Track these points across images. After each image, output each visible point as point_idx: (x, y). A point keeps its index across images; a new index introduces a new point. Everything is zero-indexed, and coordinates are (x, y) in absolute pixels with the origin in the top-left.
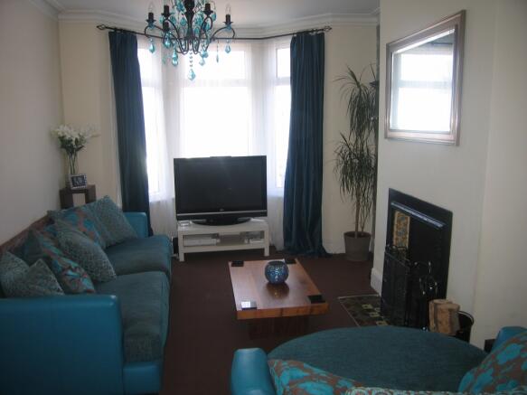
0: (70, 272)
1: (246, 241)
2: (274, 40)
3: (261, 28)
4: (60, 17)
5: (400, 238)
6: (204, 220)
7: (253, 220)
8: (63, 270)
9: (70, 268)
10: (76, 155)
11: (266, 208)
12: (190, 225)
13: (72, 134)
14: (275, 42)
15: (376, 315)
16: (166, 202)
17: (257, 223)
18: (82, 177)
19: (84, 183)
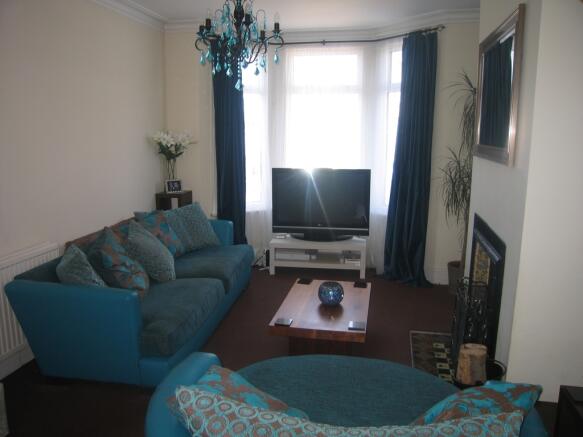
0: (123, 269)
1: (342, 260)
2: (387, 42)
3: (375, 29)
4: (166, 27)
5: (480, 272)
6: (302, 235)
7: (355, 238)
8: (115, 265)
9: (124, 264)
10: (175, 161)
11: (368, 227)
12: (285, 238)
13: (168, 140)
14: (387, 44)
15: (443, 356)
16: (265, 212)
17: (358, 243)
18: (179, 182)
19: (180, 188)
